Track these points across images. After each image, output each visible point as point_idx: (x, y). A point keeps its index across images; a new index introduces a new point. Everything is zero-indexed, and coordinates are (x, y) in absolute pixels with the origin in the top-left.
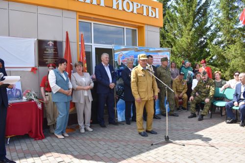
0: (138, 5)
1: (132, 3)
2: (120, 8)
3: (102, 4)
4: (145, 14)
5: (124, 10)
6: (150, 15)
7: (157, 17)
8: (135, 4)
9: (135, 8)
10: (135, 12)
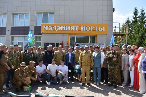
0: (93, 27)
1: (90, 27)
2: (84, 30)
3: (77, 30)
4: (97, 30)
5: (86, 30)
6: (100, 30)
7: (104, 30)
8: (92, 27)
9: (92, 28)
10: (91, 30)
